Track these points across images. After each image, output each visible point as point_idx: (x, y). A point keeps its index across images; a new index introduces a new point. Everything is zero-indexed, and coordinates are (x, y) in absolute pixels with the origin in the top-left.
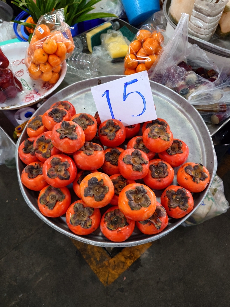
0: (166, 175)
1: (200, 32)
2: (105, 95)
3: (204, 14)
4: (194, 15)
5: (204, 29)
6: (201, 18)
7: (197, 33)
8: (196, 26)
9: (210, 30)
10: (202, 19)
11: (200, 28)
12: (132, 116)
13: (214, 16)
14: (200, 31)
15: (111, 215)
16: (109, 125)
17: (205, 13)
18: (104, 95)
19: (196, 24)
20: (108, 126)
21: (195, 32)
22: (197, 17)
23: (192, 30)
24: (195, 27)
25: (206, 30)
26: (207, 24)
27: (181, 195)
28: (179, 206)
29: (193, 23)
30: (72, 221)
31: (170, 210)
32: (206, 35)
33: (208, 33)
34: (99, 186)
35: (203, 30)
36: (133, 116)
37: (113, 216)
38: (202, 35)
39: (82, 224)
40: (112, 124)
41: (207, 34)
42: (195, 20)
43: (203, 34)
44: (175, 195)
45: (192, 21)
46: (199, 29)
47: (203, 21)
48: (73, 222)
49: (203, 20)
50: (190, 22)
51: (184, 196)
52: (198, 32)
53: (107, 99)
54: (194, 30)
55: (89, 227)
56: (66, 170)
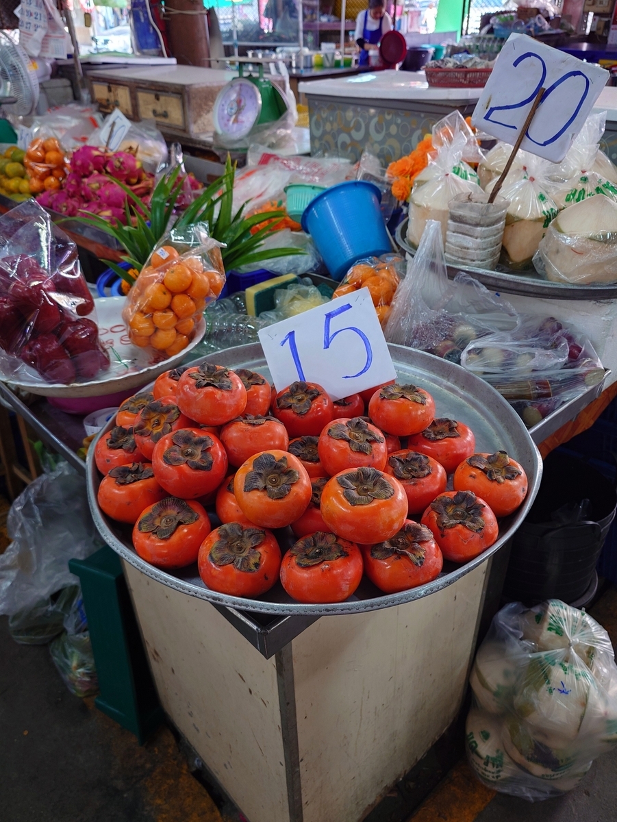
0: (426, 472)
1: (468, 257)
2: (288, 341)
3: (470, 224)
4: (452, 228)
5: (475, 249)
6: (464, 232)
7: (462, 258)
8: (458, 246)
9: (487, 251)
10: (467, 232)
11: (468, 248)
12: (345, 377)
13: (488, 226)
14: (469, 255)
15: (305, 545)
16: (297, 390)
17: (471, 222)
18: (285, 341)
19: (457, 244)
20: (295, 392)
21: (459, 257)
22: (458, 232)
23: (453, 255)
24: (458, 248)
25: (478, 252)
26: (479, 240)
27: (464, 505)
28: (464, 525)
29: (452, 244)
30: (214, 556)
31: (443, 536)
32: (482, 261)
33: (484, 258)
34: (277, 471)
35: (473, 251)
36: (347, 377)
37: (311, 546)
38: (474, 261)
39: (238, 562)
40: (302, 389)
41: (482, 258)
42: (455, 236)
43: (475, 258)
44: (450, 506)
45: (449, 240)
46: (466, 250)
47: (471, 236)
48: (216, 557)
49: (470, 234)
50: (447, 244)
51: (473, 504)
52: (464, 256)
53: (291, 349)
54: (457, 255)
55: (253, 568)
56: (204, 451)
